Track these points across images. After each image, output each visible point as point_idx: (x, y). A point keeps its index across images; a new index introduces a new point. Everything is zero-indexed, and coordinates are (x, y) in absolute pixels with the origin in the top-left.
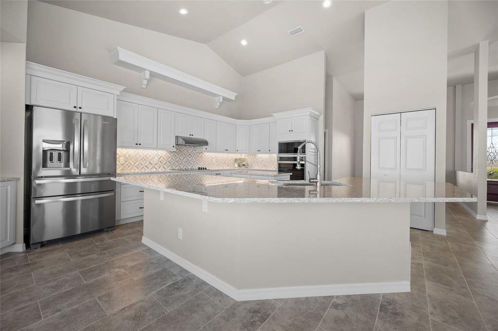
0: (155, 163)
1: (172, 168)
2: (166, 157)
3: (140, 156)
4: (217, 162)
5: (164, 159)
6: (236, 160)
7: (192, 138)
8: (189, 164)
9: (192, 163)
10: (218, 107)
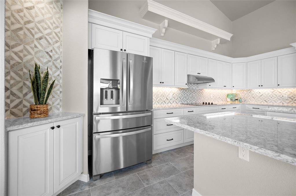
0: (170, 98)
1: (181, 103)
2: (178, 93)
3: (160, 93)
4: (213, 97)
5: (176, 95)
6: (228, 95)
7: (199, 76)
8: (194, 99)
9: (196, 98)
10: (214, 49)
